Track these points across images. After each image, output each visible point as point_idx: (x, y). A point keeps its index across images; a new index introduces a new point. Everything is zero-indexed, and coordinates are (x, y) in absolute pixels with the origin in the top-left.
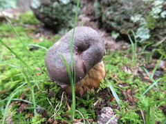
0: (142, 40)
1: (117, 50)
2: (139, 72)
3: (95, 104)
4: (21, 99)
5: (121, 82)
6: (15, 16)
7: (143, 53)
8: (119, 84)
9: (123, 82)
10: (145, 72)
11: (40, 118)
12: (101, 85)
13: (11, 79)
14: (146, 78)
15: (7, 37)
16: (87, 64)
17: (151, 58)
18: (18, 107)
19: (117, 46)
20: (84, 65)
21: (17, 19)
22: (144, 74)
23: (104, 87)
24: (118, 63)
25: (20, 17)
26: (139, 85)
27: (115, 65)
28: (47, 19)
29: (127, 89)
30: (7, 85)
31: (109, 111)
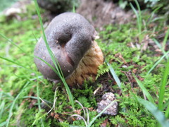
0: (153, 3)
1: (126, 22)
2: (149, 45)
3: (95, 92)
4: (30, 96)
5: (126, 61)
6: (22, 10)
7: (156, 19)
8: (124, 64)
9: (128, 61)
10: (155, 44)
11: (43, 113)
12: (99, 71)
13: (20, 79)
14: (157, 50)
15: (17, 35)
16: (72, 56)
17: (165, 24)
18: (29, 103)
19: (127, 16)
20: (70, 58)
21: (25, 12)
22: (155, 46)
23: (102, 73)
24: (126, 38)
25: (28, 10)
26: (147, 61)
27: (122, 41)
28: (49, 6)
29: (132, 69)
30: (17, 84)
31: (110, 97)
